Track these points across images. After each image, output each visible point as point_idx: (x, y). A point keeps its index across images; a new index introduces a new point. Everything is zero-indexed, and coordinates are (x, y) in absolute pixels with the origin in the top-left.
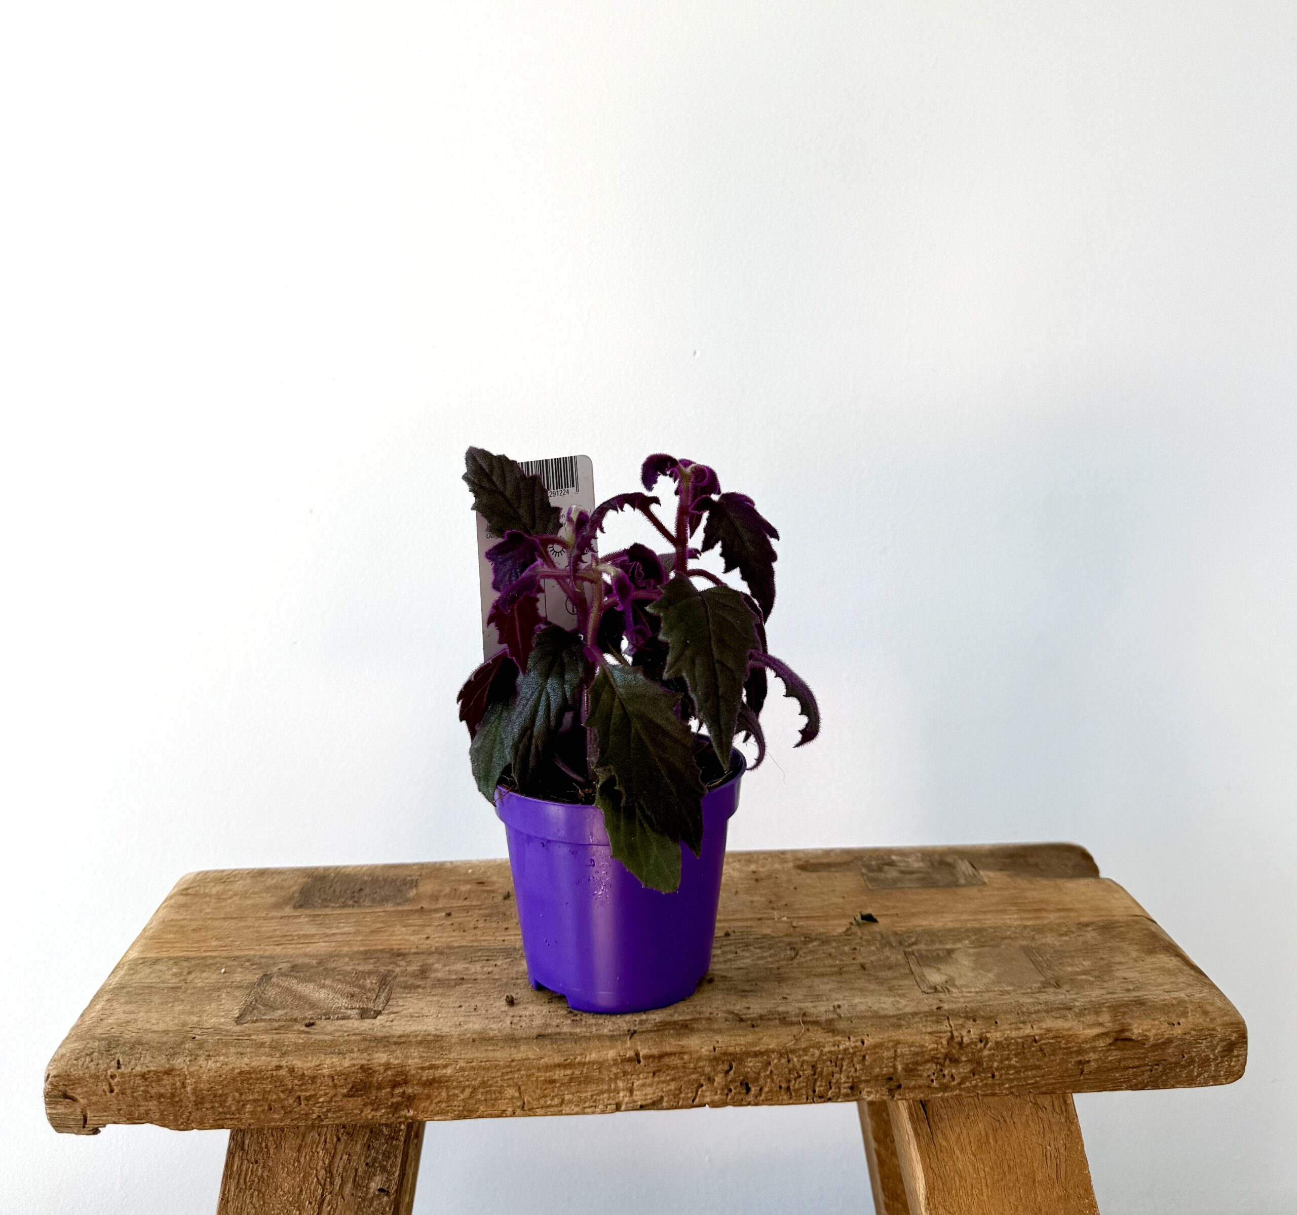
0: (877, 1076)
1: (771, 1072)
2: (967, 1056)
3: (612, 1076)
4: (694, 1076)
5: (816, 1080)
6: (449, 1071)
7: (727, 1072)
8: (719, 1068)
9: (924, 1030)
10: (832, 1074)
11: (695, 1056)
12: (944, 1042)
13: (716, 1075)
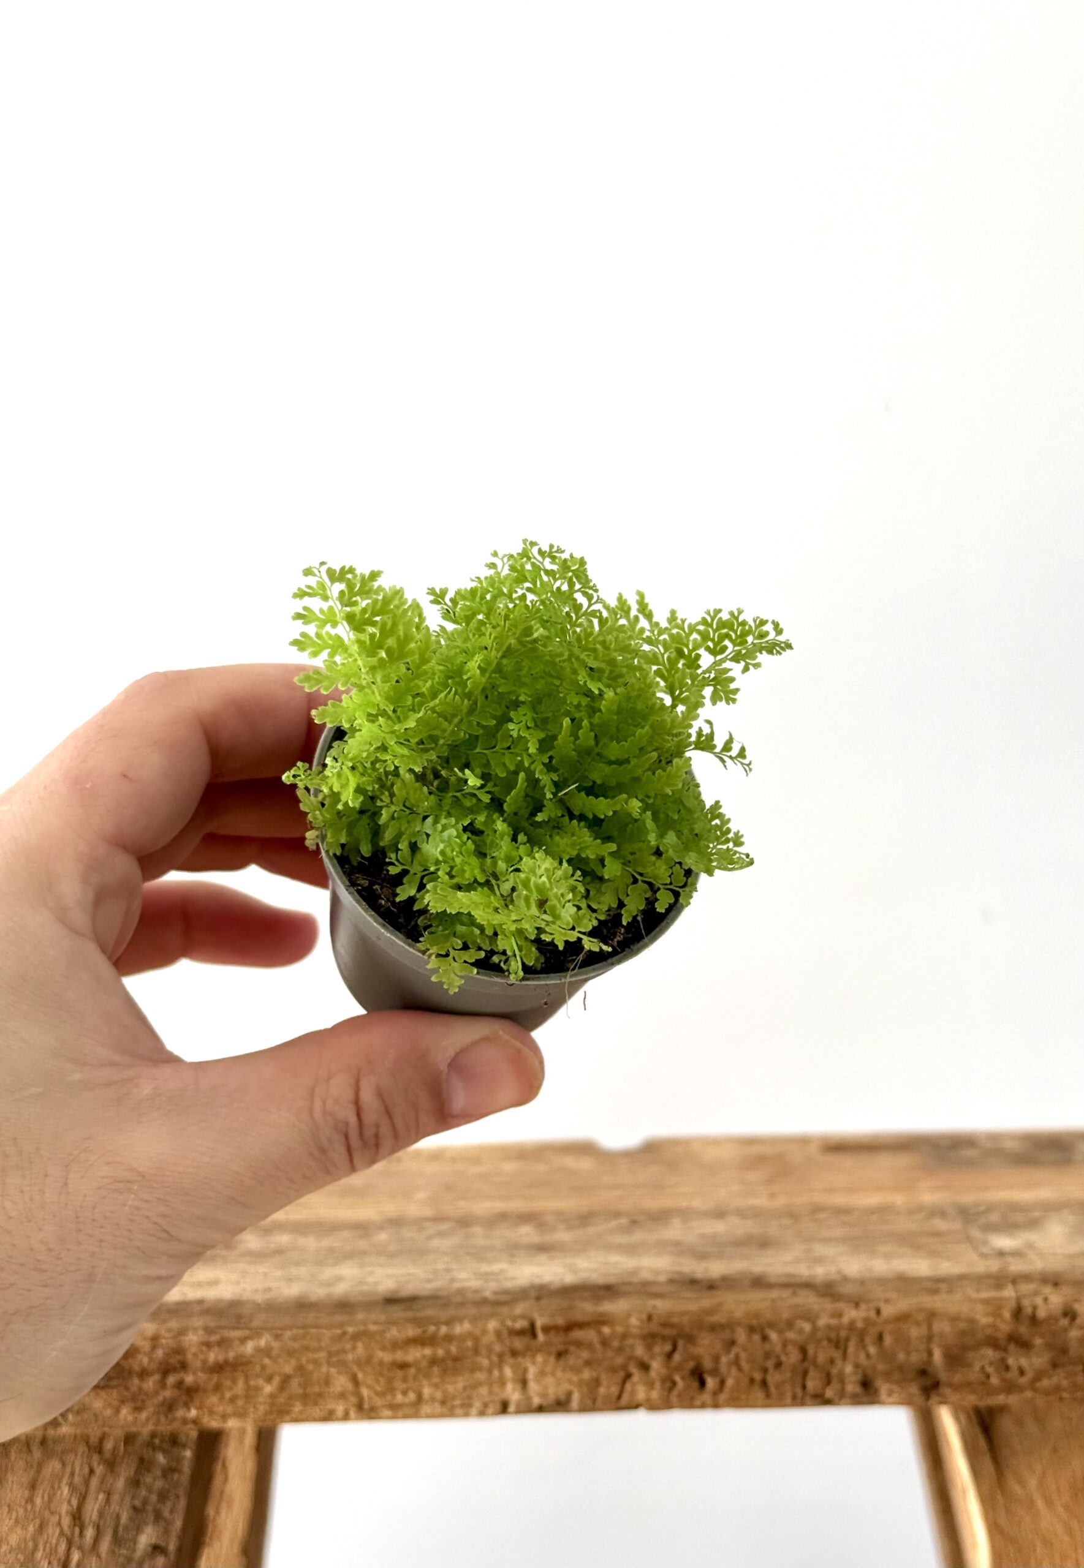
0: (901, 1368)
1: (737, 1357)
2: (1042, 1336)
3: (495, 1359)
4: (619, 1360)
5: (805, 1373)
6: (249, 1347)
7: (669, 1356)
8: (657, 1349)
9: (974, 1295)
10: (832, 1362)
11: (619, 1329)
12: (1007, 1314)
13: (652, 1357)
